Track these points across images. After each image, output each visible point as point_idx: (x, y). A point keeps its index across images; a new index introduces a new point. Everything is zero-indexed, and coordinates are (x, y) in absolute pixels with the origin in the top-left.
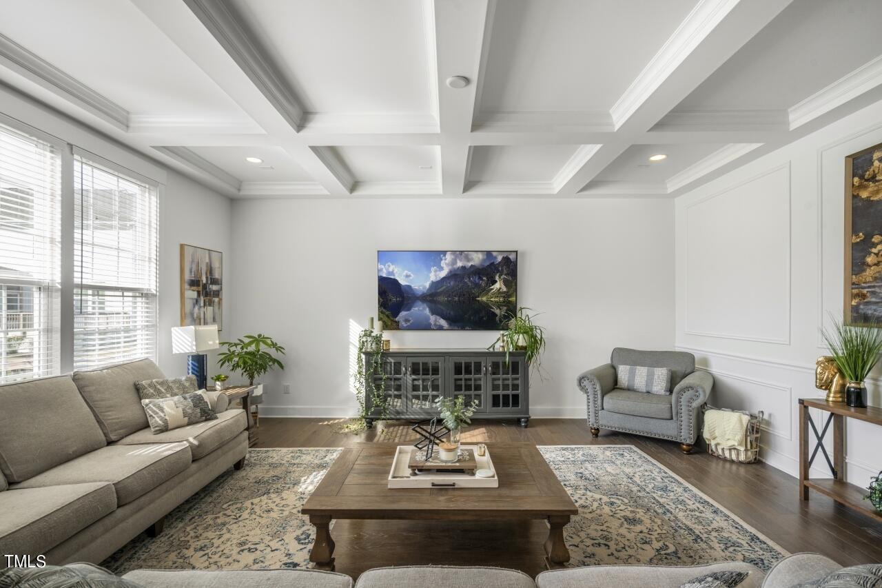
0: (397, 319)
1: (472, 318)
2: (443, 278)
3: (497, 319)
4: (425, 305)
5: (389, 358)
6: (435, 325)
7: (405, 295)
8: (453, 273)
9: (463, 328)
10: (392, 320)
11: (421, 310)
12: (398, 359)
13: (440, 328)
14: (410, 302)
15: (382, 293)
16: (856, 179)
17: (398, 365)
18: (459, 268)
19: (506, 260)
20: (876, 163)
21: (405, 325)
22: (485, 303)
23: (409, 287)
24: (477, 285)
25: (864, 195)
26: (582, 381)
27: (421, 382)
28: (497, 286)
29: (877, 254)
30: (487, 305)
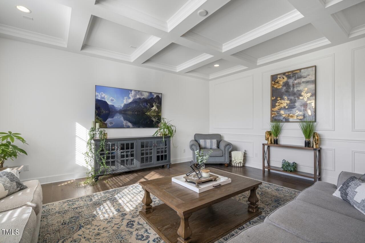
0: (106, 122)
1: (143, 122)
2: (131, 102)
3: (154, 123)
4: (121, 116)
5: (109, 142)
6: (126, 125)
7: (111, 110)
8: (135, 100)
9: (139, 127)
10: (103, 123)
11: (119, 118)
12: (113, 143)
13: (128, 127)
14: (113, 113)
15: (97, 108)
16: (273, 82)
17: (113, 145)
18: (138, 98)
19: (158, 97)
20: (279, 78)
21: (110, 126)
22: (149, 115)
23: (113, 106)
24: (146, 107)
25: (275, 86)
26: (192, 146)
27: (125, 153)
28: (154, 108)
29: (279, 103)
30: (150, 116)
